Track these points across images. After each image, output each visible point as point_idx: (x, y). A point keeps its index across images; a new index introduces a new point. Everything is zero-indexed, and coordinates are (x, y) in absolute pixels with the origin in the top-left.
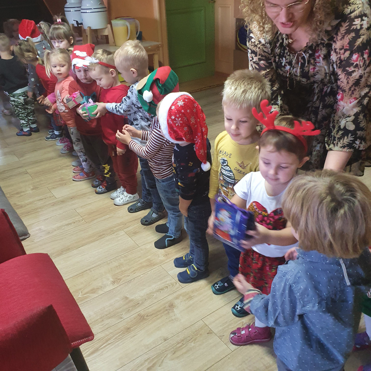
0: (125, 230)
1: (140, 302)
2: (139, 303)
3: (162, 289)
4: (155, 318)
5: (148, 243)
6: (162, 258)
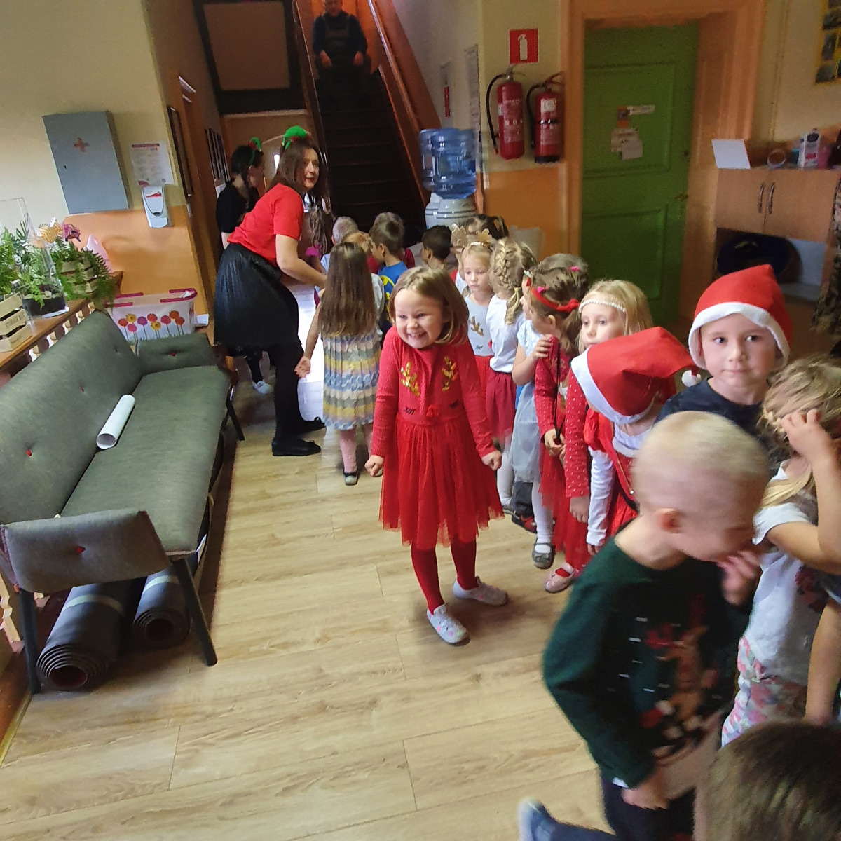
0: (380, 564)
2: (331, 684)
3: (375, 673)
4: (339, 714)
5: (399, 594)
6: (405, 623)
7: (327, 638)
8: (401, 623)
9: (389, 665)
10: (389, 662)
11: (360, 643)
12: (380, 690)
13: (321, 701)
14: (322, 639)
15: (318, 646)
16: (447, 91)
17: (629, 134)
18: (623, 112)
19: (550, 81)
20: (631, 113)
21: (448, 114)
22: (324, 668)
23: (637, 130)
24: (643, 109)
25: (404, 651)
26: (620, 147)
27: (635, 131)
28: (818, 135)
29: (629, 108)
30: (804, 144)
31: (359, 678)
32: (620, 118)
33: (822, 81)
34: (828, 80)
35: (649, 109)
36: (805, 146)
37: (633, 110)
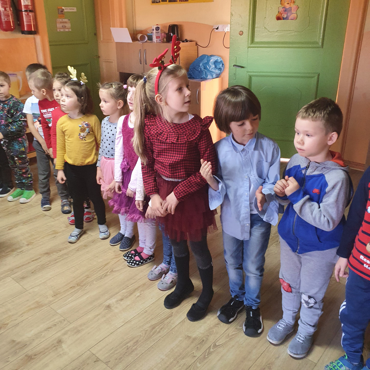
0: (13, 276)
1: (28, 343)
2: (26, 344)
3: (50, 328)
4: (43, 356)
5: (36, 286)
6: (51, 299)
7: (5, 324)
8: (48, 299)
9: (56, 321)
10: (55, 320)
11: (29, 318)
12: (59, 334)
13: (26, 355)
14: (3, 326)
15: (3, 331)
17: (66, 22)
18: (61, 10)
20: (65, 11)
23: (69, 20)
24: (70, 9)
25: (59, 311)
26: (62, 29)
27: (68, 21)
28: (159, 28)
29: (63, 8)
30: (155, 31)
31: (42, 335)
32: (60, 13)
33: (155, 3)
34: (157, 2)
35: (74, 9)
36: (155, 32)
37: (66, 9)
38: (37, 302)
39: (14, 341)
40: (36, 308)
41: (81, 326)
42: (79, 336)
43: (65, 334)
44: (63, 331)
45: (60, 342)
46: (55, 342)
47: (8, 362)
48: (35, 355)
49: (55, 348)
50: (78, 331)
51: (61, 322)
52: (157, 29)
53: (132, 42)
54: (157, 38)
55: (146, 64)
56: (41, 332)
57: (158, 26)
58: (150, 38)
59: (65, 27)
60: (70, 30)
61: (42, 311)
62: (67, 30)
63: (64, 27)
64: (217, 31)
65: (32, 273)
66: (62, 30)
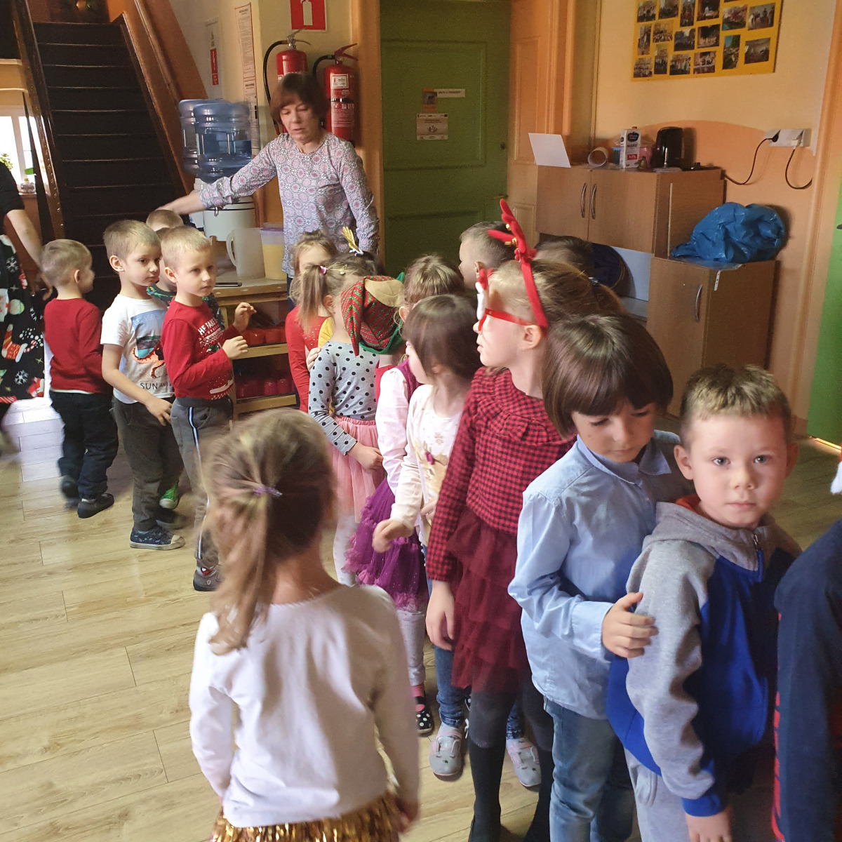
0: (130, 648)
1: (70, 799)
2: (66, 800)
3: (127, 779)
4: (80, 834)
5: (156, 681)
6: (166, 716)
7: (58, 745)
8: (161, 716)
9: (145, 768)
10: (146, 764)
11: (104, 745)
12: (133, 799)
13: (51, 823)
14: (52, 747)
15: (47, 756)
16: (214, 53)
17: (437, 121)
18: (430, 95)
19: (340, 52)
20: (439, 96)
21: (216, 81)
22: (55, 782)
23: (446, 116)
24: (451, 92)
25: (164, 749)
26: (427, 135)
27: (444, 117)
28: (638, 135)
29: (435, 90)
30: (624, 143)
31: (104, 789)
32: (426, 101)
33: (640, 77)
34: (645, 76)
35: (459, 92)
36: (625, 145)
37: (440, 92)
38: (138, 716)
39: (51, 785)
40: (129, 727)
41: (182, 794)
42: (166, 815)
43: (144, 802)
44: (143, 795)
45: (125, 816)
46: (118, 812)
47: (16, 825)
48: (67, 829)
49: (107, 827)
50: (171, 805)
51: (153, 773)
52: (632, 137)
53: (570, 167)
54: (629, 157)
55: (594, 218)
56: (105, 783)
57: (636, 131)
58: (614, 157)
59: (435, 130)
60: (446, 137)
61: (136, 737)
62: (438, 137)
63: (433, 131)
64: (773, 144)
65: (168, 650)
66: (426, 138)
